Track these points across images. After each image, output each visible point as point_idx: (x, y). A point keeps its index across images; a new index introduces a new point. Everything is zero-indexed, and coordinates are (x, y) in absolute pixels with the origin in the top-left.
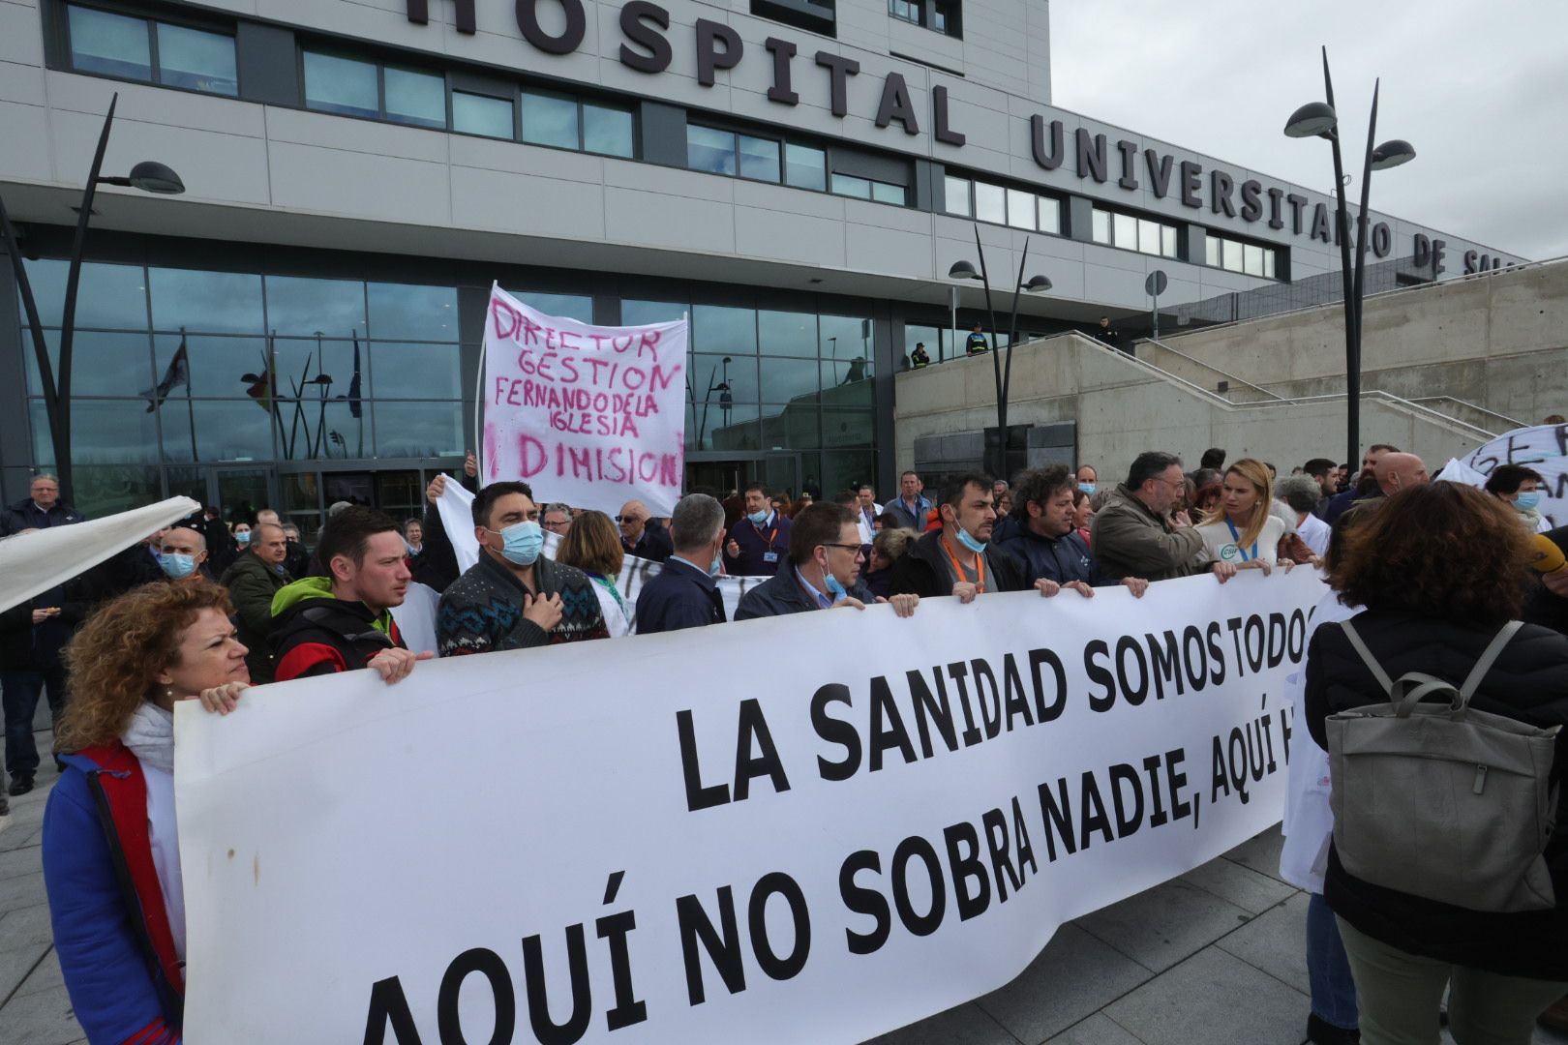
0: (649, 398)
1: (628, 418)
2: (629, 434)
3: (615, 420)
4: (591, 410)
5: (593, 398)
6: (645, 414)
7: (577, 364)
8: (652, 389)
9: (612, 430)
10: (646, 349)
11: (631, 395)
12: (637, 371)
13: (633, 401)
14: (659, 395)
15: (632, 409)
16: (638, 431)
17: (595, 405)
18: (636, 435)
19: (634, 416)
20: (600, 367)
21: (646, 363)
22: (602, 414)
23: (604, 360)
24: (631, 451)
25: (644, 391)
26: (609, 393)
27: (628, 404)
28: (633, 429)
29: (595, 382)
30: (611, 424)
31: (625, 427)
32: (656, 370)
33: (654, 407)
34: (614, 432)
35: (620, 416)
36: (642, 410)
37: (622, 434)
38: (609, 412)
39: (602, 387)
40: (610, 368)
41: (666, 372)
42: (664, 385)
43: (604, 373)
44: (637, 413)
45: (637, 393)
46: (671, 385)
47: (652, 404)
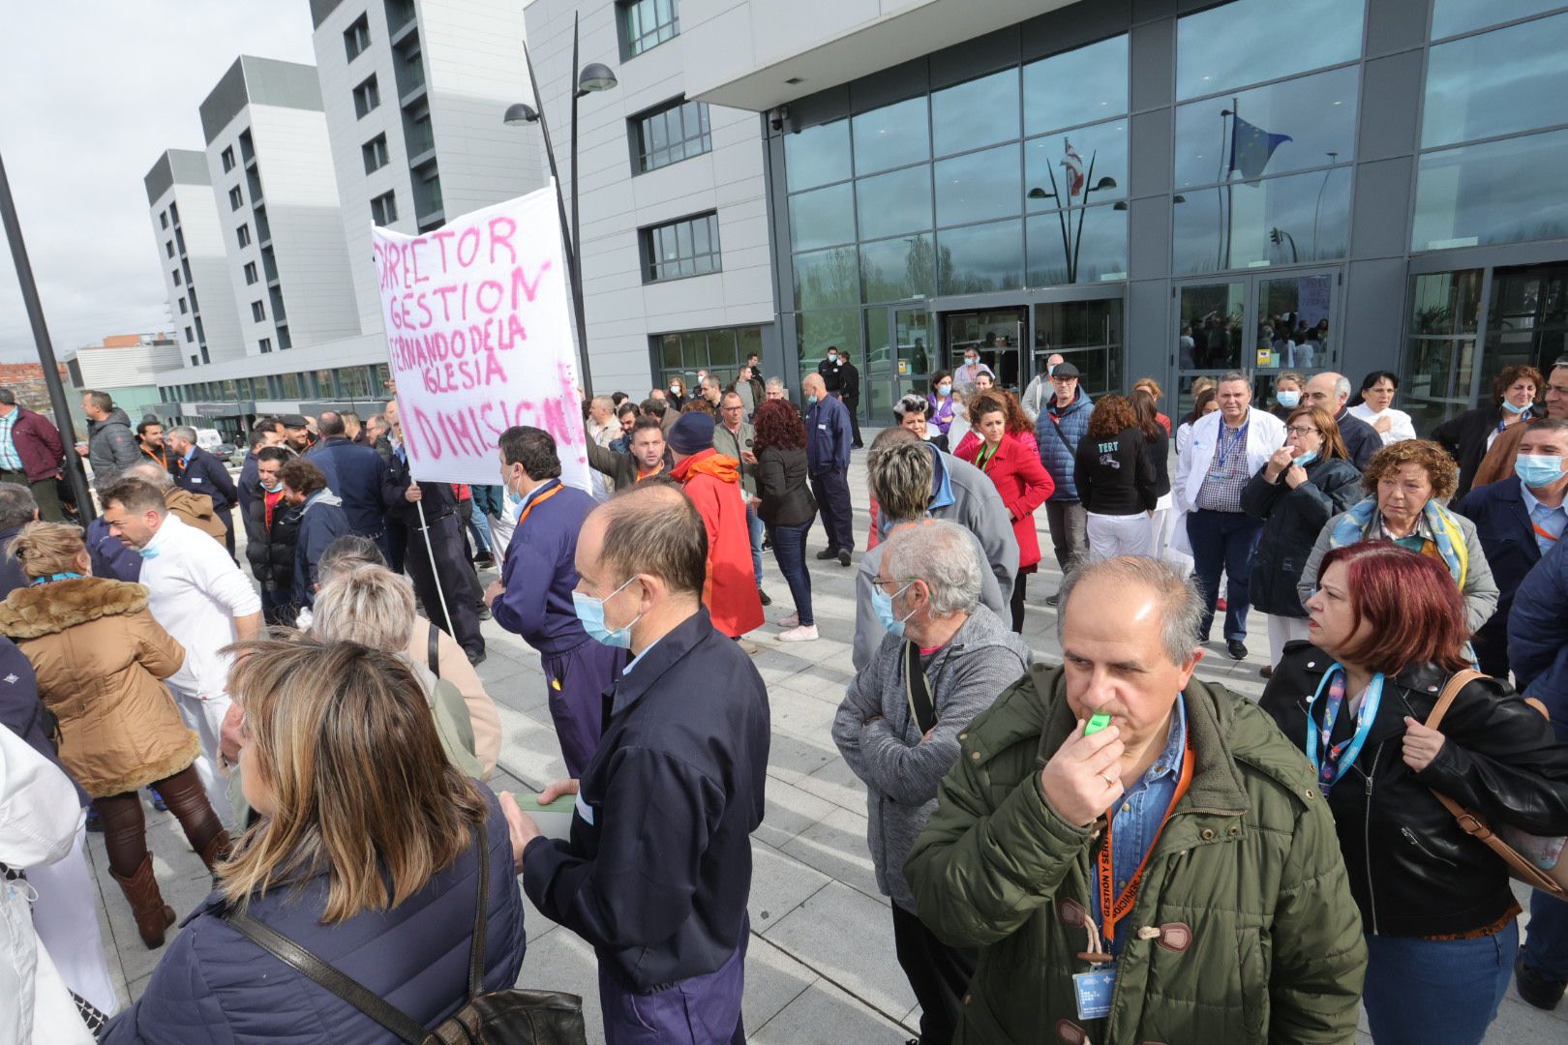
0: (513, 320)
1: (491, 358)
2: (495, 378)
3: (477, 363)
4: (451, 359)
5: (449, 340)
6: (511, 345)
7: (429, 301)
8: (514, 305)
9: (475, 379)
10: (499, 247)
11: (490, 322)
12: (493, 284)
13: (494, 329)
14: (526, 313)
15: (493, 342)
16: (506, 372)
17: (453, 351)
18: (504, 379)
19: (497, 352)
20: (448, 295)
21: (502, 272)
22: (461, 360)
23: (451, 284)
24: (503, 404)
25: (504, 313)
26: (464, 326)
27: (487, 335)
28: (499, 371)
29: (447, 318)
30: (471, 369)
31: (490, 371)
32: (518, 275)
33: (521, 331)
34: (479, 382)
35: (482, 355)
36: (506, 340)
37: (488, 382)
38: (469, 356)
39: (457, 323)
40: (459, 293)
41: (530, 277)
42: (531, 296)
43: (454, 299)
44: (502, 346)
45: (496, 316)
46: (539, 293)
47: (517, 329)
